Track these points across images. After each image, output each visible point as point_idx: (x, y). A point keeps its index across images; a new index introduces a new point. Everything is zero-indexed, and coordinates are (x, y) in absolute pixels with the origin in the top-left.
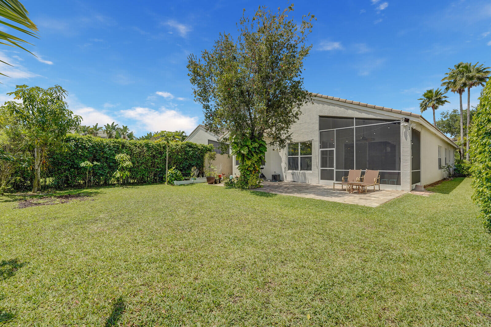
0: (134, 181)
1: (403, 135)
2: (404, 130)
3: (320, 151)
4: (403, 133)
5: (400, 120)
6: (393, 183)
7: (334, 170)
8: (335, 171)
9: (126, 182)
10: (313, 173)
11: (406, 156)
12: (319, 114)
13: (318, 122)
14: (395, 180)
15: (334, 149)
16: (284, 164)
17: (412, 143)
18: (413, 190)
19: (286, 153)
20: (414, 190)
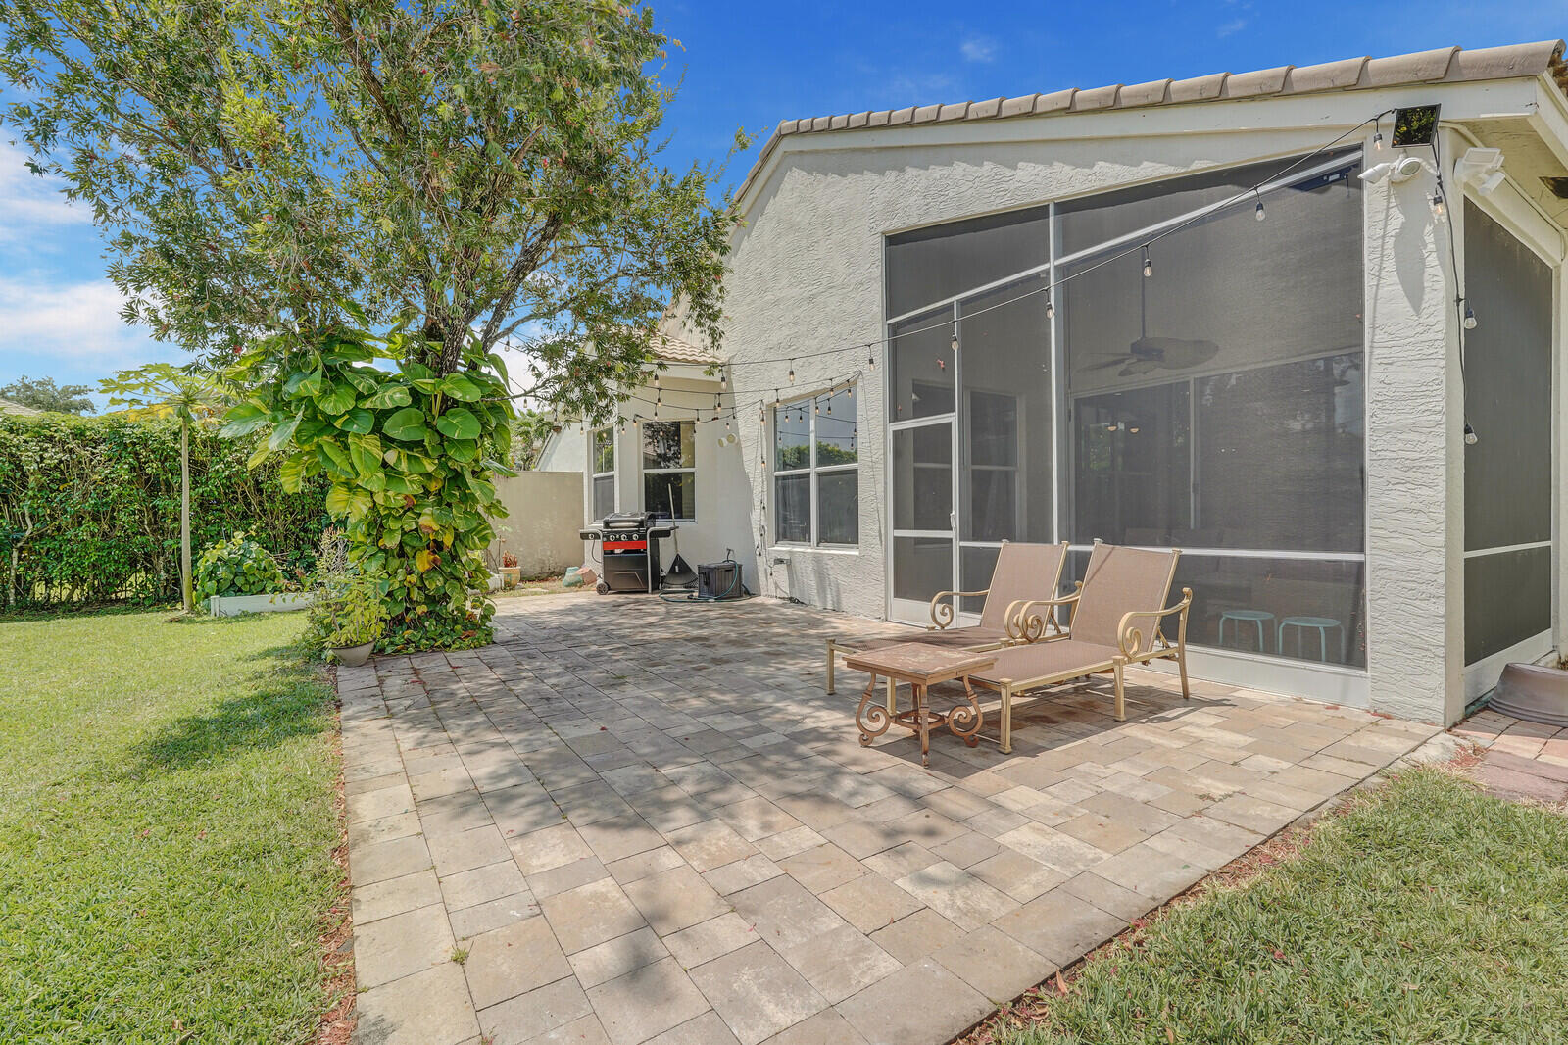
0: (70, 596)
1: (1391, 276)
2: (1397, 220)
3: (890, 437)
4: (1390, 242)
5: (1359, 147)
6: (1304, 648)
7: (950, 541)
8: (957, 546)
9: (11, 599)
10: (861, 557)
11: (1413, 428)
12: (881, 229)
13: (877, 271)
14: (1321, 624)
15: (952, 418)
16: (761, 517)
17: (1468, 315)
18: (1478, 707)
19: (765, 456)
20: (1486, 707)
